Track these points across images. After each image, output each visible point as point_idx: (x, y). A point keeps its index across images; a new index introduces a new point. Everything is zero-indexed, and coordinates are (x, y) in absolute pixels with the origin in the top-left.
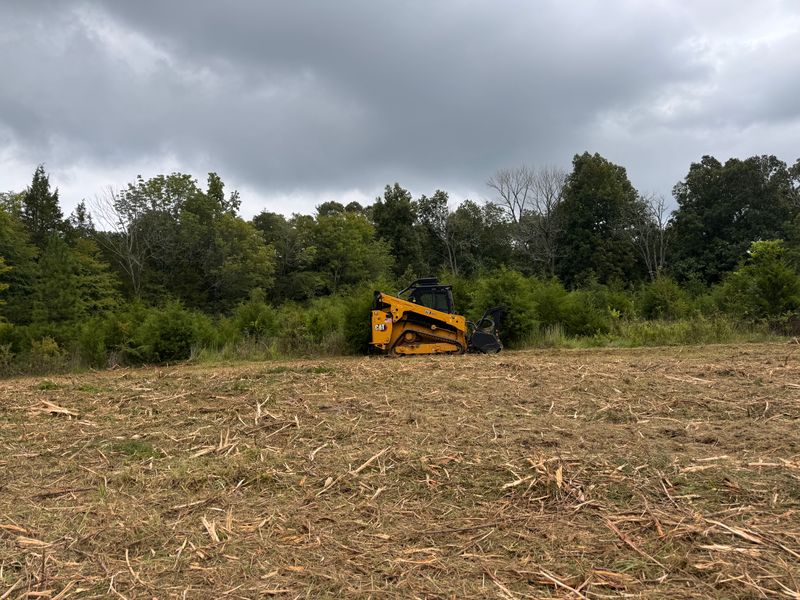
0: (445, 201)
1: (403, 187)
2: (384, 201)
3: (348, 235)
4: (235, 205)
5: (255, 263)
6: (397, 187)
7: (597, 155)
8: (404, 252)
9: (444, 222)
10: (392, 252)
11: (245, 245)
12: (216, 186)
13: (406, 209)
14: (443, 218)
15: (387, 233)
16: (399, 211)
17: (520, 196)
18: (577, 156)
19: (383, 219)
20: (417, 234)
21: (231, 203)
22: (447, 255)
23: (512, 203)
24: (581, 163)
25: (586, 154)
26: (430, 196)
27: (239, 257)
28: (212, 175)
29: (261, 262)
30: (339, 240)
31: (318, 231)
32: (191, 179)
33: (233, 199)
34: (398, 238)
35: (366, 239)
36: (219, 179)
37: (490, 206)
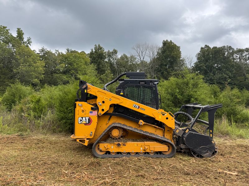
0: (117, 53)
1: (101, 46)
2: (94, 51)
3: (79, 61)
4: (29, 43)
5: (35, 68)
6: (99, 46)
7: (171, 41)
8: (101, 70)
9: (116, 61)
10: (96, 69)
11: (30, 59)
12: (20, 34)
13: (102, 54)
14: (115, 59)
15: (95, 62)
16: (99, 54)
17: (144, 53)
18: (164, 41)
19: (93, 57)
20: (106, 64)
21: (27, 42)
22: (116, 73)
23: (140, 56)
24: (165, 43)
25: (167, 40)
26: (111, 51)
27: (27, 65)
28: (19, 29)
29: (38, 67)
30: (75, 62)
31: (66, 58)
32: (7, 29)
33: (28, 40)
34: (98, 65)
35: (86, 63)
36: (22, 31)
37: (132, 57)
